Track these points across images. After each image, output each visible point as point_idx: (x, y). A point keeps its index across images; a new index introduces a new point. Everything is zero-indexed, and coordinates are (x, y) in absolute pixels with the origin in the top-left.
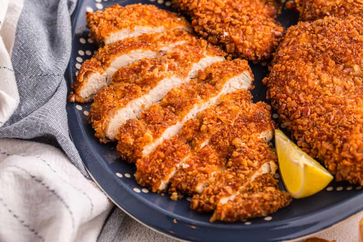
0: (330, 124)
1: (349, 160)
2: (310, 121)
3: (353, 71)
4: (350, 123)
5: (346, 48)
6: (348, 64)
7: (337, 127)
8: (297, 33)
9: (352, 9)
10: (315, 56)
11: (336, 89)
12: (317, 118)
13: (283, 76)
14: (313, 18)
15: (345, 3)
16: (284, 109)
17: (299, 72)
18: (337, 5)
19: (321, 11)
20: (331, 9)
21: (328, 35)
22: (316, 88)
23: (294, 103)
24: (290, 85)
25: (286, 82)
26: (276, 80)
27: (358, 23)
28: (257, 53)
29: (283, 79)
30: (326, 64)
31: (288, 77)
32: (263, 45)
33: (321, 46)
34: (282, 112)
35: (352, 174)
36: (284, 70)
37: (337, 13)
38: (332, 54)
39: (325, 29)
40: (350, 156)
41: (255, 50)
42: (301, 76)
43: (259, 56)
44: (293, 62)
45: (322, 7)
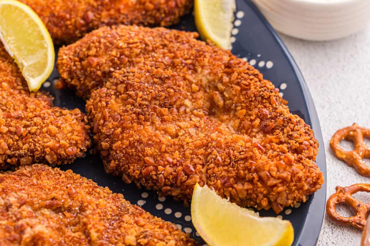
0: (223, 166)
1: (280, 185)
2: (200, 175)
3: (186, 106)
4: (244, 153)
5: (166, 90)
6: (178, 103)
7: (234, 164)
8: (104, 103)
9: (133, 53)
10: (145, 114)
11: (190, 132)
12: (204, 169)
13: (133, 150)
14: (98, 83)
15: (121, 50)
16: (164, 180)
17: (145, 137)
18: (115, 57)
19: (102, 71)
20: (111, 64)
21: (137, 88)
22: (174, 143)
23: (169, 169)
24: (147, 154)
25: (140, 154)
26: (127, 159)
27: (150, 61)
28: (81, 146)
29: (134, 153)
30: (161, 115)
31: (139, 148)
32: (80, 135)
33: (142, 100)
34: (163, 184)
35: (290, 196)
36: (128, 144)
37: (121, 64)
38: (157, 102)
39: (128, 84)
40: (277, 181)
41: (76, 144)
42: (150, 140)
43: (85, 148)
44: (131, 132)
45: (100, 67)
